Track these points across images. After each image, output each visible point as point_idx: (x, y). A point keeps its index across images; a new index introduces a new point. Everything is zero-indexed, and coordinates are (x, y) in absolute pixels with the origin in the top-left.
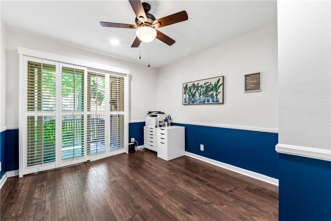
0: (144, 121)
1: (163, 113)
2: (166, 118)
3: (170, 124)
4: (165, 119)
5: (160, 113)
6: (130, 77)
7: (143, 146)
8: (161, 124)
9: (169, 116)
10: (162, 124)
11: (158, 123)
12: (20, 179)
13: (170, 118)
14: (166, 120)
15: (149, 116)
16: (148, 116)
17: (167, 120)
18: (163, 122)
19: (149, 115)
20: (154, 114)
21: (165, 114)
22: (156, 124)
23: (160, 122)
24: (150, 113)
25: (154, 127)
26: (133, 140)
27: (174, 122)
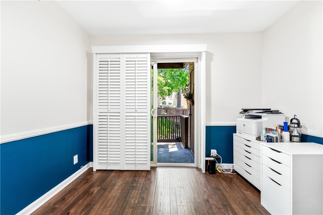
0: (234, 125)
1: (277, 112)
2: (286, 123)
3: (297, 136)
4: (283, 125)
5: (268, 111)
6: (210, 57)
7: (231, 165)
8: (271, 134)
9: (295, 119)
10: (274, 136)
11: (264, 131)
12: (94, 172)
13: (299, 124)
14: (285, 127)
15: (244, 117)
16: (242, 117)
17: (289, 127)
18: (276, 130)
19: (244, 115)
20: (254, 113)
21: (281, 113)
22: (260, 132)
23: (268, 130)
24: (245, 111)
25: (253, 138)
26: (214, 152)
27: (310, 132)
